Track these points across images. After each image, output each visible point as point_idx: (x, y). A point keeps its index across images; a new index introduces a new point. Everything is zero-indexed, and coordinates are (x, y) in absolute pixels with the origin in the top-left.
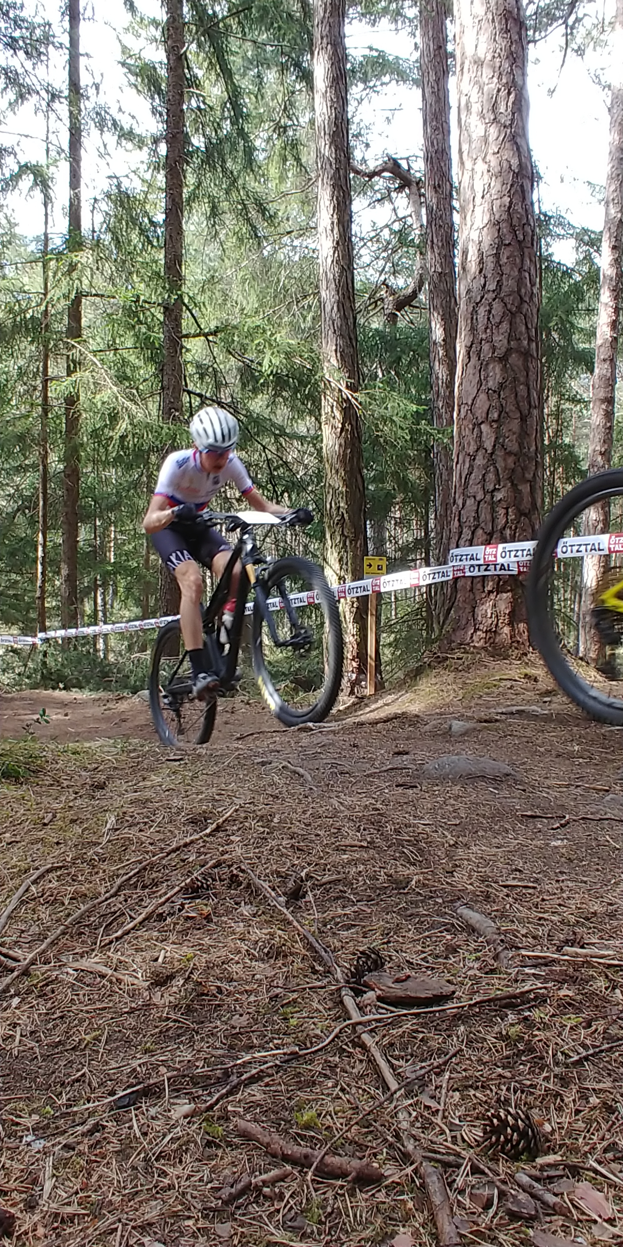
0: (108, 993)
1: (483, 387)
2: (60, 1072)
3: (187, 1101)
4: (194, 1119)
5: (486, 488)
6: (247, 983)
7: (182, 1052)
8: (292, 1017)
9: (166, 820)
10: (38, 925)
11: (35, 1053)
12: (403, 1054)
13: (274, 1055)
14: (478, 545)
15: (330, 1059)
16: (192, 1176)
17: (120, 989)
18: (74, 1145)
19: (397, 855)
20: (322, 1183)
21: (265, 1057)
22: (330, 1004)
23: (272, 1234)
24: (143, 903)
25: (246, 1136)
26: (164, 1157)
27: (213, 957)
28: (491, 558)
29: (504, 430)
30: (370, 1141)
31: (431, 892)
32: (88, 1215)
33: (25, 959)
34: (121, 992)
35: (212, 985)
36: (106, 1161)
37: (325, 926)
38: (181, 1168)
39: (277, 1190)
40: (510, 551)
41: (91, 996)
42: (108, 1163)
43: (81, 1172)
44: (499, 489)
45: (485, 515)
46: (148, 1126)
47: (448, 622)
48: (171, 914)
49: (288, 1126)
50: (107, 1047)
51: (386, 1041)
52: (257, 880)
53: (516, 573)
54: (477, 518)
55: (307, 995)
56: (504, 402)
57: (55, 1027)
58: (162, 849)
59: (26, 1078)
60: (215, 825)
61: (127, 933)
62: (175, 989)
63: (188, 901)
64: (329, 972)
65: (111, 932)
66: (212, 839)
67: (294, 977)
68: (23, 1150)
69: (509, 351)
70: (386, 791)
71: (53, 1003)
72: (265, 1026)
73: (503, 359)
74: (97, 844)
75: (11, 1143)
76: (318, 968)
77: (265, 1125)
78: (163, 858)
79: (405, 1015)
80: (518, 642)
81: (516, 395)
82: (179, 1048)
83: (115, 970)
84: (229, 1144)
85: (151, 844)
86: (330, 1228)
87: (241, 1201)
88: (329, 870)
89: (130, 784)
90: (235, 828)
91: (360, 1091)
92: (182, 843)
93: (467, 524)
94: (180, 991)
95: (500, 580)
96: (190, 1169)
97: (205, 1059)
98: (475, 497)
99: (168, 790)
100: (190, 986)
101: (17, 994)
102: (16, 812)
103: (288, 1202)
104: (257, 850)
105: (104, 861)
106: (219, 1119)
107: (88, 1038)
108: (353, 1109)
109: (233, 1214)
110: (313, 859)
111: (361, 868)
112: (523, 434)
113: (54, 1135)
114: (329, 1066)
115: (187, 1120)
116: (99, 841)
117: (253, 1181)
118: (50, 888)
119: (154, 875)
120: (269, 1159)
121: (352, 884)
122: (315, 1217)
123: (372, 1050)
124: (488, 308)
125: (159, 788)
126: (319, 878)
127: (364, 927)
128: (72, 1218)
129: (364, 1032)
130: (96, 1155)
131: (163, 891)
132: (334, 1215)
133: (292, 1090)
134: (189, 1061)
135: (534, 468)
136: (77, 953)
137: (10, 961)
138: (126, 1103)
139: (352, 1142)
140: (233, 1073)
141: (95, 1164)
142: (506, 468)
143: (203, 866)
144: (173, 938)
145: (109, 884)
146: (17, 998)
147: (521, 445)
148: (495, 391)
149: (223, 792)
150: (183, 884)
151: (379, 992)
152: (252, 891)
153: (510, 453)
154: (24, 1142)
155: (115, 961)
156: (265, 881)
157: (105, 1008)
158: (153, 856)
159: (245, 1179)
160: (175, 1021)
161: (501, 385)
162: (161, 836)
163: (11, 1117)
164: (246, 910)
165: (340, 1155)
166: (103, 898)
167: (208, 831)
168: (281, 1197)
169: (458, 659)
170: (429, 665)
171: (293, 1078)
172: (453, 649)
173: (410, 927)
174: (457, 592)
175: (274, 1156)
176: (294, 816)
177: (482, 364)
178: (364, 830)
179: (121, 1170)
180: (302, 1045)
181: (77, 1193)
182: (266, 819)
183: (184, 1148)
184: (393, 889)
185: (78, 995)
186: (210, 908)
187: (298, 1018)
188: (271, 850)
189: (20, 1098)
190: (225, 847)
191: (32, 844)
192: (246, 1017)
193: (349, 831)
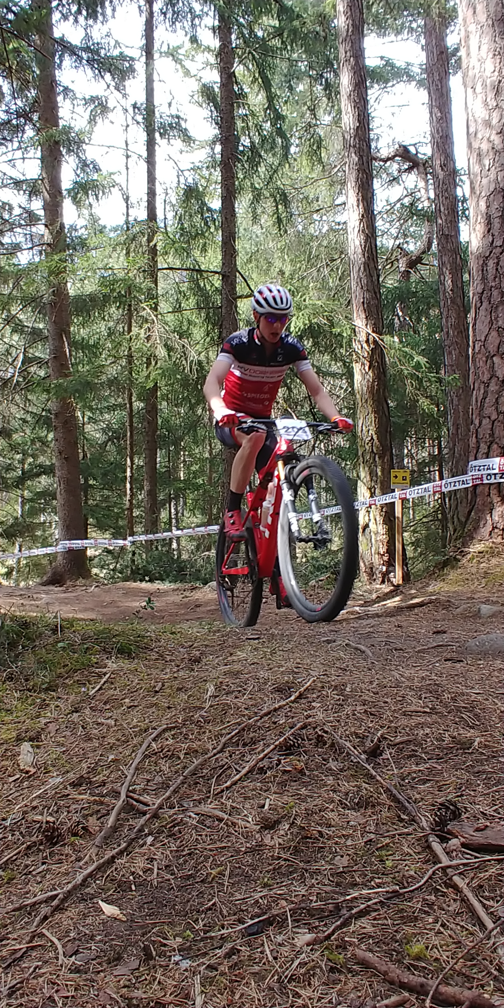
0: (226, 834)
1: (494, 326)
2: (194, 901)
3: (307, 931)
4: (316, 947)
5: (499, 410)
6: (343, 828)
7: (296, 887)
8: (387, 859)
9: (256, 688)
10: (161, 776)
11: (171, 884)
12: (493, 895)
13: (376, 893)
14: (494, 457)
16: (323, 998)
17: (236, 831)
18: (216, 965)
19: (457, 719)
21: (370, 894)
22: (419, 849)
24: (245, 758)
25: (365, 964)
26: (294, 980)
27: (310, 805)
30: (475, 973)
31: (493, 752)
33: (154, 804)
34: (236, 834)
35: (315, 830)
36: (245, 981)
37: (404, 780)
38: (312, 990)
41: (212, 837)
42: (247, 983)
43: (226, 989)
45: (498, 433)
46: (278, 952)
47: (469, 522)
48: (270, 768)
49: (400, 957)
50: (230, 881)
51: (475, 883)
52: (340, 741)
54: (492, 435)
55: (397, 841)
57: (185, 861)
58: (256, 713)
59: (166, 906)
60: (298, 693)
61: (235, 783)
62: (282, 832)
63: (283, 758)
64: (413, 820)
65: (221, 783)
66: (296, 705)
67: (383, 824)
68: (173, 968)
70: (437, 665)
71: (181, 842)
72: (364, 867)
74: (201, 708)
75: (163, 961)
76: (403, 817)
77: (379, 955)
78: (257, 721)
79: (489, 861)
82: (292, 883)
83: (230, 815)
84: (350, 971)
85: (246, 709)
88: (400, 733)
89: (220, 658)
91: (459, 927)
92: (272, 708)
93: (484, 440)
94: (287, 834)
96: (320, 992)
97: (318, 893)
98: (489, 418)
99: (253, 664)
100: (295, 830)
101: (150, 834)
102: (132, 681)
104: (336, 715)
105: (209, 723)
106: (337, 948)
107: (213, 872)
108: (456, 943)
110: (385, 722)
111: (428, 731)
113: (197, 956)
114: (427, 904)
115: (310, 948)
116: (203, 706)
117: (377, 1005)
118: (168, 745)
119: (252, 735)
120: (387, 986)
121: (422, 744)
123: (464, 890)
124: (496, 261)
125: (244, 662)
126: (392, 739)
127: (437, 781)
129: (455, 874)
130: (235, 975)
131: (260, 748)
133: (397, 925)
134: (303, 895)
136: (195, 800)
137: (142, 805)
138: (255, 930)
139: (460, 974)
140: (343, 907)
141: (236, 983)
143: (292, 728)
144: (274, 788)
145: (215, 742)
146: (150, 837)
149: (300, 666)
150: (277, 743)
151: (463, 840)
152: (336, 750)
154: (172, 962)
155: (229, 807)
156: (346, 741)
157: (224, 847)
158: (250, 719)
159: (370, 1003)
160: (285, 860)
162: (253, 702)
163: (159, 939)
164: (333, 765)
165: (451, 985)
166: (212, 754)
167: (292, 698)
171: (396, 914)
172: (474, 545)
173: (479, 782)
174: (476, 497)
175: (392, 983)
176: (363, 686)
177: (492, 307)
178: (425, 698)
179: (259, 990)
180: (400, 883)
182: (339, 688)
183: (312, 972)
184: (457, 749)
185: (201, 835)
186: (302, 764)
187: (393, 860)
188: (347, 715)
189: (163, 922)
190: (309, 712)
191: (148, 708)
192: (346, 858)
193: (412, 699)
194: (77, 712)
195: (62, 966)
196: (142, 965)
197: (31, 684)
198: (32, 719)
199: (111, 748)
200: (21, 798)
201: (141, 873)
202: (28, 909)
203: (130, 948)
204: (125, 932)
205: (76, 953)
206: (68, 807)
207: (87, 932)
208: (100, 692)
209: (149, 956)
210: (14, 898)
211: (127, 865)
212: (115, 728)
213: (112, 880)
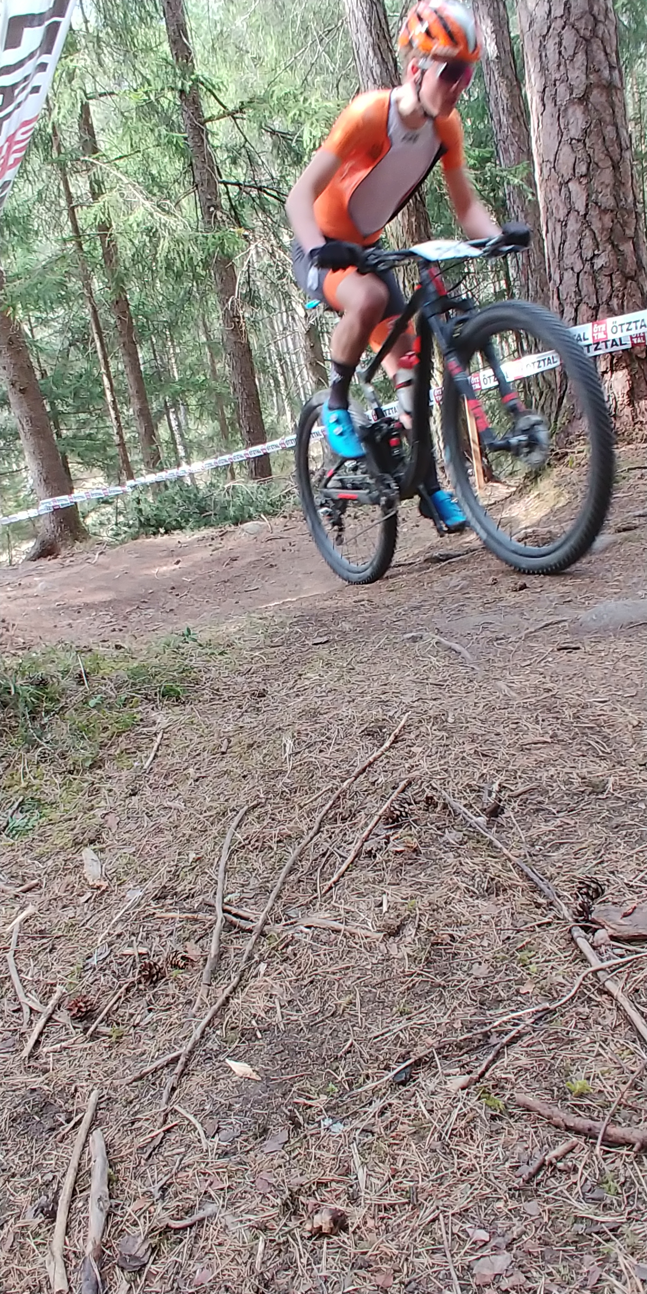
0: (347, 949)
1: (565, 138)
2: (329, 1043)
3: (458, 1069)
4: (471, 1091)
5: (584, 257)
6: (475, 925)
7: (435, 1012)
8: (531, 963)
9: (341, 734)
10: (256, 877)
11: (300, 1025)
14: (584, 323)
15: (581, 1010)
16: (489, 1155)
17: (356, 944)
18: (370, 1128)
19: (584, 748)
20: (608, 1152)
23: (576, 1208)
24: (348, 838)
25: (526, 1106)
26: (455, 1135)
27: (433, 897)
28: (601, 336)
29: (595, 184)
31: (631, 796)
32: (408, 1203)
33: (257, 919)
34: (358, 947)
35: (444, 934)
36: (405, 1144)
37: (533, 846)
38: (476, 1146)
39: (570, 1164)
40: (621, 325)
41: (332, 955)
42: (407, 1145)
43: (386, 1156)
44: (598, 255)
45: (587, 287)
46: (432, 1103)
47: (561, 412)
48: (379, 850)
49: (561, 1093)
52: (453, 799)
53: (630, 346)
54: (578, 293)
55: (538, 935)
56: (591, 152)
57: (309, 992)
58: (348, 771)
59: (299, 1053)
60: (392, 736)
61: (343, 876)
62: (409, 939)
63: (391, 833)
65: (326, 877)
66: (393, 752)
67: (519, 913)
68: (325, 1136)
69: (589, 88)
70: (550, 659)
71: (299, 968)
72: (507, 975)
73: (584, 99)
74: (282, 772)
75: (310, 1129)
76: (541, 900)
77: (539, 1092)
80: (641, 422)
81: (604, 138)
82: (432, 1007)
83: (346, 923)
84: (511, 1116)
85: (336, 767)
86: (628, 1197)
87: (539, 1177)
88: (520, 777)
89: (290, 685)
90: (412, 736)
91: (619, 1045)
92: (365, 761)
93: (568, 300)
94: (414, 942)
95: (613, 357)
96: (484, 1147)
97: (461, 1019)
98: (572, 269)
100: (423, 935)
101: (261, 960)
102: (191, 740)
103: (582, 1174)
104: (442, 762)
105: (295, 792)
106: (493, 1088)
107: (344, 1001)
108: (618, 1068)
109: (537, 1191)
110: (500, 764)
111: (552, 771)
112: (618, 184)
113: (348, 1117)
114: (582, 1019)
115: (466, 1091)
116: (284, 769)
117: (547, 1158)
118: (254, 833)
119: (349, 804)
120: (553, 1130)
121: (548, 792)
122: (613, 1190)
123: (620, 999)
124: (557, 40)
125: (319, 688)
126: (513, 788)
127: (572, 844)
128: (392, 1206)
129: (608, 979)
130: (393, 1137)
131: (363, 822)
132: (628, 1184)
133: (553, 1049)
134: (447, 1023)
135: (635, 221)
136: (302, 905)
137: (243, 921)
138: (403, 1079)
139: (626, 1106)
140: (492, 1033)
141: (395, 1147)
142: (603, 229)
143: (394, 788)
144: (388, 878)
145: (308, 820)
146: (262, 964)
147: (616, 198)
148: (579, 141)
150: (381, 812)
152: (450, 812)
153: (605, 211)
154: (322, 1127)
155: (342, 911)
157: (348, 968)
158: (343, 782)
159: (539, 1157)
160: (419, 974)
161: (586, 132)
162: (342, 755)
163: (302, 1100)
164: (450, 837)
165: (619, 1124)
166: (309, 839)
167: (387, 744)
168: (575, 1170)
169: (579, 452)
170: (549, 464)
171: (550, 1036)
172: (571, 443)
173: (619, 840)
175: (557, 1127)
177: (559, 110)
178: (543, 720)
179: (422, 1152)
181: (389, 1180)
182: (439, 719)
183: (472, 1125)
184: (590, 794)
185: (319, 955)
186: (415, 840)
187: (537, 963)
188: (456, 759)
189: (302, 1076)
190: (410, 760)
191: (218, 777)
192: (485, 966)
193: (528, 724)
194: (134, 795)
195: (207, 1151)
196: (292, 1135)
197: (71, 762)
198: (85, 813)
199: (188, 840)
200: (100, 923)
201: (263, 1015)
202: (150, 1077)
203: (274, 1116)
204: (264, 1095)
205: (218, 1131)
206: (158, 930)
207: (223, 1101)
208: (156, 761)
209: (297, 1125)
210: (129, 1062)
211: (245, 1005)
212: (186, 813)
213: (233, 1029)
